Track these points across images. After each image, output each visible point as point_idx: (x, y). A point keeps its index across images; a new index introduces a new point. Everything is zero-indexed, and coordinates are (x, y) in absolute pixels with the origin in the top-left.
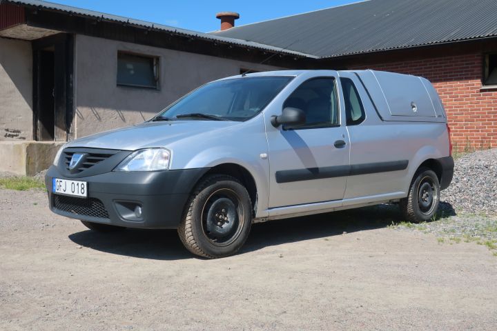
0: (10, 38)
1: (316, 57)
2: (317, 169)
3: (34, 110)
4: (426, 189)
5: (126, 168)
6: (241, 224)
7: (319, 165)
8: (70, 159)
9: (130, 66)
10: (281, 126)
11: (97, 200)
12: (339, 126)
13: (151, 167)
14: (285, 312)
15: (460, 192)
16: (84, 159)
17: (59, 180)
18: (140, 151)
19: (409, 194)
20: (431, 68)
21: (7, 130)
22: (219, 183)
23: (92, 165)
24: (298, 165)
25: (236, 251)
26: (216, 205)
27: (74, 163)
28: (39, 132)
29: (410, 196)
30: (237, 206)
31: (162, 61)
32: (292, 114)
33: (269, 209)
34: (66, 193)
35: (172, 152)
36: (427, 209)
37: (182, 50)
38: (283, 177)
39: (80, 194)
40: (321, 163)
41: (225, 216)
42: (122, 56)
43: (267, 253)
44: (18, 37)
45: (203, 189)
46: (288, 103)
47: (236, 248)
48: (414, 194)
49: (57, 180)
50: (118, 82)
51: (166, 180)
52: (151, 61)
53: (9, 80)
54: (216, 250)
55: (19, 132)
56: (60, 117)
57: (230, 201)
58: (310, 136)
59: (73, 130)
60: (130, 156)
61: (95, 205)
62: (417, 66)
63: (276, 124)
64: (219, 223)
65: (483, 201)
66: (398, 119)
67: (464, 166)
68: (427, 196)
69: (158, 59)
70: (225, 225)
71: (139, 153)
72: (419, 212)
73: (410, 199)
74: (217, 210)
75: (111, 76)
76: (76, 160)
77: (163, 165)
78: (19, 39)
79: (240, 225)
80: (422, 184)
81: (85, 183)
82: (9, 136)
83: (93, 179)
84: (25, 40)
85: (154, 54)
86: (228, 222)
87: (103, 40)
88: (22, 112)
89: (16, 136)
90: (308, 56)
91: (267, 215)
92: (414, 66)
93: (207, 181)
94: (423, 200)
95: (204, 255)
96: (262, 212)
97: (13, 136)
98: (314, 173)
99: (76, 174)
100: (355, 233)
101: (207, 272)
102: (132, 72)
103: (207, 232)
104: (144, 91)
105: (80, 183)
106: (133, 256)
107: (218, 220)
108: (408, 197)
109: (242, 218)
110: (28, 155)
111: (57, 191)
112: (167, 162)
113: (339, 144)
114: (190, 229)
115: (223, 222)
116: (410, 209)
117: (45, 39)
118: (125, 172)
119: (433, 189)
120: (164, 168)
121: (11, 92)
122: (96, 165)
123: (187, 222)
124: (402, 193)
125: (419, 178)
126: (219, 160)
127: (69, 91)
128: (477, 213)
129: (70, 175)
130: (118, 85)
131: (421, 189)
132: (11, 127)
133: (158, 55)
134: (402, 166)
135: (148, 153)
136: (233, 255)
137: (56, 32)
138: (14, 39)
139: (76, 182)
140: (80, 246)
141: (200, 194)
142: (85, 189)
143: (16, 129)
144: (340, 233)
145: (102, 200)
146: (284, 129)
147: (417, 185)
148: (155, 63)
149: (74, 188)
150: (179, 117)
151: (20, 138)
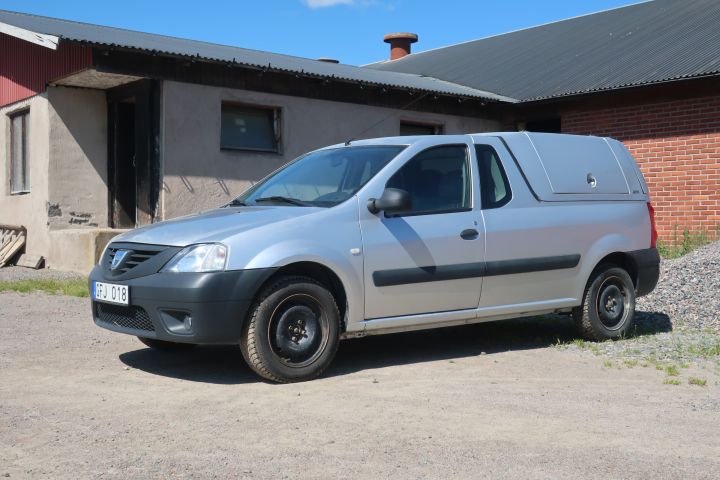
0: (76, 87)
1: (514, 101)
2: (434, 268)
3: (110, 185)
4: (612, 294)
5: (175, 269)
6: (325, 340)
7: (438, 263)
8: (113, 257)
9: (240, 122)
10: (382, 212)
11: (141, 309)
12: (471, 209)
13: (204, 267)
14: (333, 442)
15: (685, 298)
16: (128, 258)
18: (192, 247)
19: (583, 301)
20: (681, 113)
21: (73, 214)
22: (291, 286)
23: (135, 265)
24: (406, 262)
25: (318, 374)
26: (289, 316)
27: (117, 261)
28: (116, 216)
29: (586, 303)
30: (318, 315)
31: (286, 114)
32: (395, 197)
33: (365, 320)
35: (229, 248)
36: (614, 322)
37: (315, 97)
38: (383, 279)
39: (122, 302)
40: (440, 260)
41: (303, 329)
42: (228, 107)
43: (360, 377)
44: (87, 85)
45: (270, 294)
46: (393, 182)
47: (317, 370)
48: (592, 302)
50: (221, 144)
51: (222, 283)
52: (271, 114)
53: (75, 145)
54: (289, 372)
55: (89, 216)
56: (142, 196)
57: (308, 309)
58: (423, 224)
59: (160, 213)
60: (180, 254)
61: (139, 314)
62: (661, 111)
63: (374, 210)
64: (294, 338)
65: (714, 311)
66: (563, 197)
67: (696, 261)
68: (615, 303)
69: (279, 110)
70: (302, 341)
71: (191, 250)
72: (601, 326)
73: (586, 308)
74: (291, 320)
75: (212, 137)
76: (120, 257)
77: (218, 264)
78: (89, 88)
79: (323, 340)
80: (605, 286)
81: (127, 287)
82: (76, 221)
83: (136, 282)
84: (97, 90)
85: (274, 105)
86: (306, 336)
87: (201, 86)
88: (93, 188)
89: (85, 221)
90: (503, 99)
91: (362, 328)
92: (656, 111)
93: (277, 284)
94: (608, 310)
95: (273, 378)
96: (355, 324)
97: (80, 222)
98: (430, 274)
99: (117, 276)
100: (500, 354)
101: (269, 398)
102: (243, 130)
103: (277, 349)
104: (260, 156)
105: (121, 287)
106: (187, 379)
107: (293, 334)
108: (583, 305)
109: (325, 331)
110: (97, 248)
112: (223, 261)
113: (470, 235)
114: (253, 346)
115: (299, 336)
116: (586, 322)
117: (122, 88)
118: (173, 274)
119: (624, 295)
120: (220, 268)
121: (78, 161)
122: (141, 265)
123: (250, 337)
124: (573, 300)
125: (599, 278)
126: (291, 257)
127: (155, 159)
128: (703, 328)
129: (110, 277)
130: (222, 149)
131: (603, 294)
132: (78, 211)
133: (279, 105)
134: (570, 262)
135: (200, 249)
136: (313, 379)
137: (137, 78)
138: (82, 88)
139: (117, 286)
140: (126, 367)
141: (266, 301)
143: (85, 212)
144: (477, 353)
145: (145, 307)
146: (386, 216)
147: (596, 289)
148: (275, 116)
149: (115, 293)
150: (260, 201)
151: (91, 225)
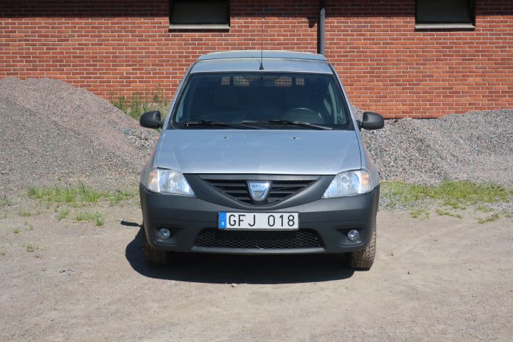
17: (237, 215)
34: (255, 227)
49: (228, 215)
111: (228, 226)
142: (296, 220)
